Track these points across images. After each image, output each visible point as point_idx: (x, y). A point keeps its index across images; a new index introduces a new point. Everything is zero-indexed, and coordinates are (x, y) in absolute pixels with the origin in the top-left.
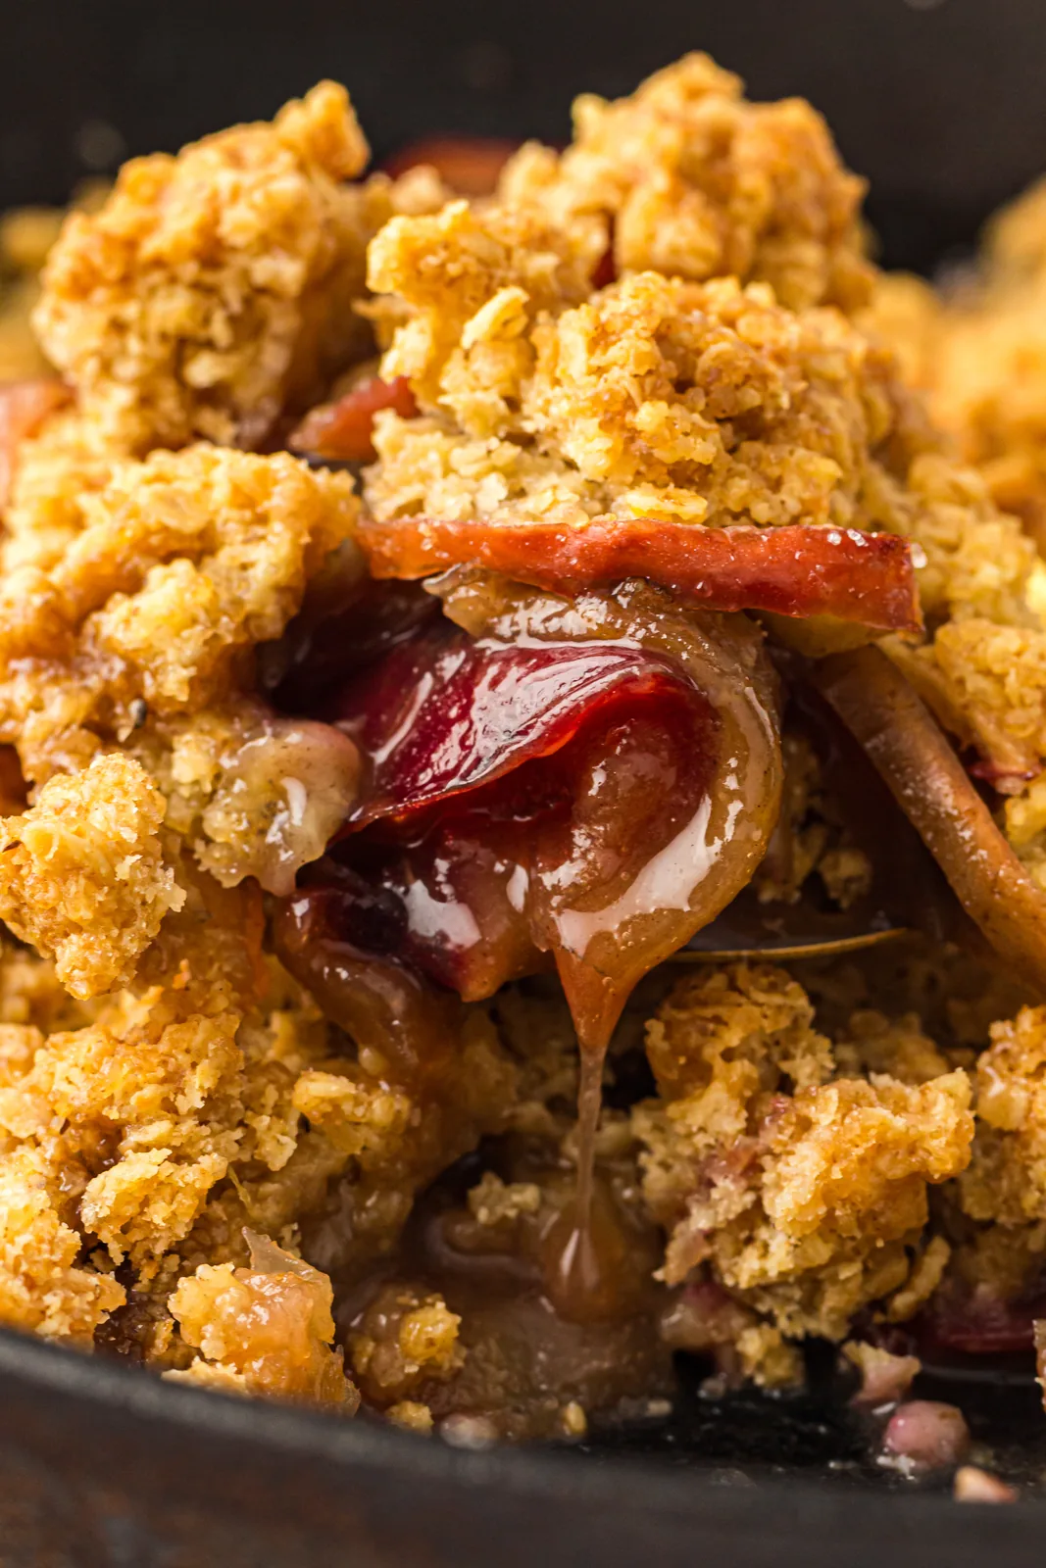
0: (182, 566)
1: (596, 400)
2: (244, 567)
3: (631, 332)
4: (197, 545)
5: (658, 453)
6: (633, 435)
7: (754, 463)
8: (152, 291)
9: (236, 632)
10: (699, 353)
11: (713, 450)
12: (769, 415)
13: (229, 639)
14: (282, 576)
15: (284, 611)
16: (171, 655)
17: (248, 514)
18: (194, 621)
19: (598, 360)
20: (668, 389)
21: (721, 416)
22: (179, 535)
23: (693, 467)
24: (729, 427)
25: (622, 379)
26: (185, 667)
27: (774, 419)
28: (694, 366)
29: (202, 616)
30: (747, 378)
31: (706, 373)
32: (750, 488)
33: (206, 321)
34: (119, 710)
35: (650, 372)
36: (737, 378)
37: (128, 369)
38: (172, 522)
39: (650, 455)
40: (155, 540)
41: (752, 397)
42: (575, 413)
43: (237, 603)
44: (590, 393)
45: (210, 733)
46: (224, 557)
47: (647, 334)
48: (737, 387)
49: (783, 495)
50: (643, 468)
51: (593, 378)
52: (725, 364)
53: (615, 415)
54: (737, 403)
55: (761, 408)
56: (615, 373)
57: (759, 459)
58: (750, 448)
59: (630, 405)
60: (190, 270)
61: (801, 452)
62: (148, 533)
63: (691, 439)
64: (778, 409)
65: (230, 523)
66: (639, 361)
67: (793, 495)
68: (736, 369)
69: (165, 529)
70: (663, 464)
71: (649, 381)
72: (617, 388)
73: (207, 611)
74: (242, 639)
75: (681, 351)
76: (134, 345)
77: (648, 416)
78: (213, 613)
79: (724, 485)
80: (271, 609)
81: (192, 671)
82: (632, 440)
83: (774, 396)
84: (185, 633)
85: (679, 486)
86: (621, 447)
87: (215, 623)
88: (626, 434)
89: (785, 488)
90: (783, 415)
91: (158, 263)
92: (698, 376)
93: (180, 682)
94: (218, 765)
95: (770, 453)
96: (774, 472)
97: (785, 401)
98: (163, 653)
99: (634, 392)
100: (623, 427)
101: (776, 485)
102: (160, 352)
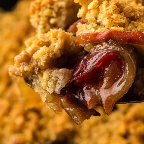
0: (45, 46)
1: (107, 14)
2: (54, 46)
3: (112, 4)
4: (48, 44)
5: (116, 22)
6: (113, 19)
7: (133, 24)
8: (43, 10)
9: (52, 55)
10: (124, 8)
11: (125, 21)
12: (136, 17)
13: (51, 56)
14: (60, 47)
15: (61, 53)
16: (42, 59)
17: (55, 39)
18: (46, 54)
19: (107, 8)
20: (118, 12)
21: (128, 17)
22: (45, 42)
23: (122, 24)
24: (129, 19)
25: (111, 11)
26: (44, 60)
27: (136, 18)
28: (123, 9)
29: (47, 53)
30: (132, 12)
31: (125, 11)
32: (132, 27)
33: (52, 13)
34: (36, 69)
35: (115, 10)
36: (130, 11)
37: (41, 22)
38: (43, 40)
39: (115, 22)
40: (41, 43)
41: (133, 14)
42: (104, 17)
43: (52, 51)
44: (106, 13)
45: (48, 71)
46: (52, 45)
47: (115, 4)
48: (130, 13)
49: (137, 29)
50: (114, 24)
51: (106, 11)
52: (128, 9)
53: (109, 16)
54: (130, 15)
55: (134, 16)
56: (110, 10)
57: (134, 23)
58: (132, 22)
59: (112, 15)
60: (49, 6)
61: (141, 22)
62: (40, 42)
63: (121, 19)
64: (137, 16)
65: (52, 40)
66: (113, 8)
67: (139, 29)
68: (130, 10)
69: (42, 41)
70: (117, 23)
71: (115, 11)
72: (110, 12)
73: (48, 53)
74: (54, 57)
75: (121, 7)
76: (42, 18)
77: (114, 16)
78: (49, 53)
79: (127, 27)
80: (58, 52)
81: (45, 61)
82: (112, 20)
83: (136, 14)
84: (44, 56)
85: (120, 27)
86: (110, 21)
87: (49, 54)
88: (111, 20)
89: (138, 27)
90: (138, 17)
91: (44, 5)
92: (124, 11)
93: (43, 63)
94: (49, 75)
95: (135, 22)
96: (136, 25)
97: (138, 15)
98: (41, 59)
99: (112, 13)
100: (111, 18)
101: (137, 27)
102: (45, 19)
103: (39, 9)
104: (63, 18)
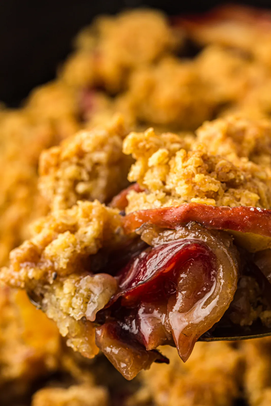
0: (67, 233)
1: (184, 175)
2: (85, 233)
3: (194, 155)
4: (73, 229)
5: (201, 189)
6: (195, 184)
7: (232, 194)
8: (65, 168)
9: (82, 250)
10: (216, 164)
11: (218, 187)
12: (237, 181)
13: (79, 251)
14: (95, 234)
15: (97, 246)
16: (61, 256)
17: (87, 220)
18: (69, 247)
19: (185, 164)
20: (205, 171)
21: (223, 181)
22: (67, 226)
23: (212, 193)
24: (224, 185)
25: (191, 168)
26: (66, 258)
27: (239, 183)
28: (215, 167)
29: (71, 245)
30: (230, 171)
31: (218, 169)
32: (230, 199)
33: (80, 174)
34: (49, 275)
35: (199, 166)
36: (227, 170)
37: (61, 190)
38: (64, 221)
39: (199, 190)
40: (60, 228)
41: (232, 176)
42: (178, 180)
43: (82, 242)
44: (182, 173)
45: (74, 278)
46: (80, 232)
47: (199, 156)
48: (228, 173)
49: (241, 203)
50: (197, 194)
51: (183, 169)
52: (223, 167)
53: (189, 178)
54: (227, 177)
55: (235, 179)
56: (189, 167)
57: (233, 193)
58: (231, 190)
59: (193, 176)
60: (75, 160)
61: (247, 192)
62: (58, 225)
63: (211, 184)
64: (240, 180)
65: (81, 221)
66: (196, 163)
67: (243, 203)
68: (227, 167)
69: (63, 224)
70: (203, 192)
71: (199, 169)
72: (189, 171)
73: (73, 244)
74: (84, 253)
75: (210, 163)
76: (61, 183)
77: (198, 178)
78: (75, 245)
79: (222, 199)
80: (93, 244)
81: (67, 260)
82: (195, 186)
83: (239, 176)
84: (66, 250)
85: (208, 198)
86: (191, 188)
87: (75, 247)
88: (193, 185)
89: (242, 200)
90: (242, 182)
91: (67, 159)
92: (216, 169)
93: (64, 263)
94: (75, 287)
95: (237, 191)
96: (238, 197)
97: (242, 177)
98: (59, 256)
99: (195, 172)
100: (192, 183)
101: (239, 200)
102: (68, 184)
103: (57, 166)
104: (102, 183)
